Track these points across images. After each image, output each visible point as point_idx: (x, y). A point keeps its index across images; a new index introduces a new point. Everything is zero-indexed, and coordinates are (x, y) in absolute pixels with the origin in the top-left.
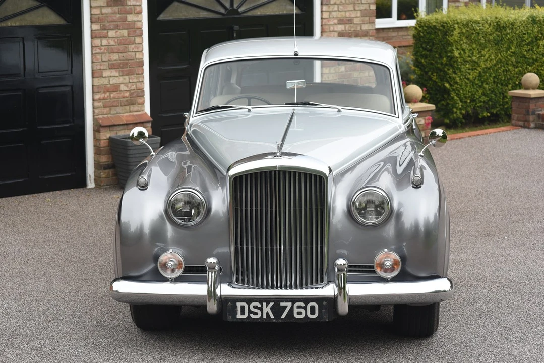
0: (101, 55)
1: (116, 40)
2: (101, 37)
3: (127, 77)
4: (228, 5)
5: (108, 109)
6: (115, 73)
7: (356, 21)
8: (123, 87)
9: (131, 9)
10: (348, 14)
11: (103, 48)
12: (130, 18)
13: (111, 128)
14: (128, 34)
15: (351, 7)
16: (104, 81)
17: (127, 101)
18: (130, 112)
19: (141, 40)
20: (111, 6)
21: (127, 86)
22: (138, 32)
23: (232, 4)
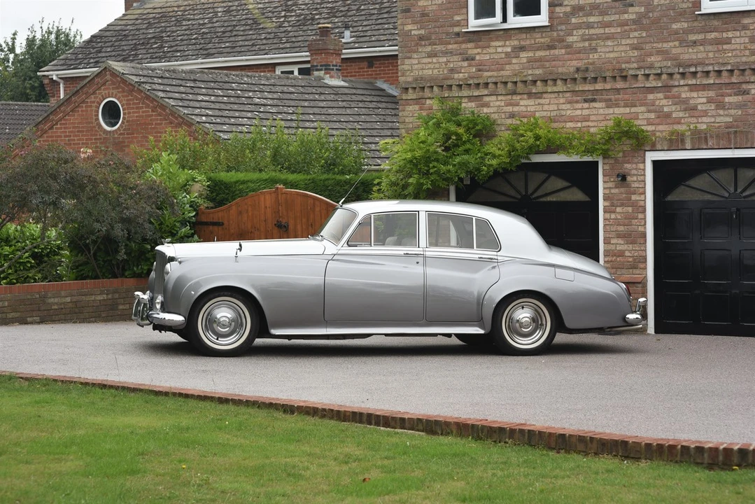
0: (611, 226)
1: (623, 215)
2: (610, 212)
3: (631, 246)
4: (732, 190)
5: (615, 270)
6: (620, 241)
8: (627, 254)
9: (635, 190)
11: (612, 220)
12: (634, 197)
14: (633, 211)
16: (612, 247)
17: (630, 265)
18: (633, 274)
20: (618, 187)
21: (631, 253)
22: (640, 209)
23: (736, 190)
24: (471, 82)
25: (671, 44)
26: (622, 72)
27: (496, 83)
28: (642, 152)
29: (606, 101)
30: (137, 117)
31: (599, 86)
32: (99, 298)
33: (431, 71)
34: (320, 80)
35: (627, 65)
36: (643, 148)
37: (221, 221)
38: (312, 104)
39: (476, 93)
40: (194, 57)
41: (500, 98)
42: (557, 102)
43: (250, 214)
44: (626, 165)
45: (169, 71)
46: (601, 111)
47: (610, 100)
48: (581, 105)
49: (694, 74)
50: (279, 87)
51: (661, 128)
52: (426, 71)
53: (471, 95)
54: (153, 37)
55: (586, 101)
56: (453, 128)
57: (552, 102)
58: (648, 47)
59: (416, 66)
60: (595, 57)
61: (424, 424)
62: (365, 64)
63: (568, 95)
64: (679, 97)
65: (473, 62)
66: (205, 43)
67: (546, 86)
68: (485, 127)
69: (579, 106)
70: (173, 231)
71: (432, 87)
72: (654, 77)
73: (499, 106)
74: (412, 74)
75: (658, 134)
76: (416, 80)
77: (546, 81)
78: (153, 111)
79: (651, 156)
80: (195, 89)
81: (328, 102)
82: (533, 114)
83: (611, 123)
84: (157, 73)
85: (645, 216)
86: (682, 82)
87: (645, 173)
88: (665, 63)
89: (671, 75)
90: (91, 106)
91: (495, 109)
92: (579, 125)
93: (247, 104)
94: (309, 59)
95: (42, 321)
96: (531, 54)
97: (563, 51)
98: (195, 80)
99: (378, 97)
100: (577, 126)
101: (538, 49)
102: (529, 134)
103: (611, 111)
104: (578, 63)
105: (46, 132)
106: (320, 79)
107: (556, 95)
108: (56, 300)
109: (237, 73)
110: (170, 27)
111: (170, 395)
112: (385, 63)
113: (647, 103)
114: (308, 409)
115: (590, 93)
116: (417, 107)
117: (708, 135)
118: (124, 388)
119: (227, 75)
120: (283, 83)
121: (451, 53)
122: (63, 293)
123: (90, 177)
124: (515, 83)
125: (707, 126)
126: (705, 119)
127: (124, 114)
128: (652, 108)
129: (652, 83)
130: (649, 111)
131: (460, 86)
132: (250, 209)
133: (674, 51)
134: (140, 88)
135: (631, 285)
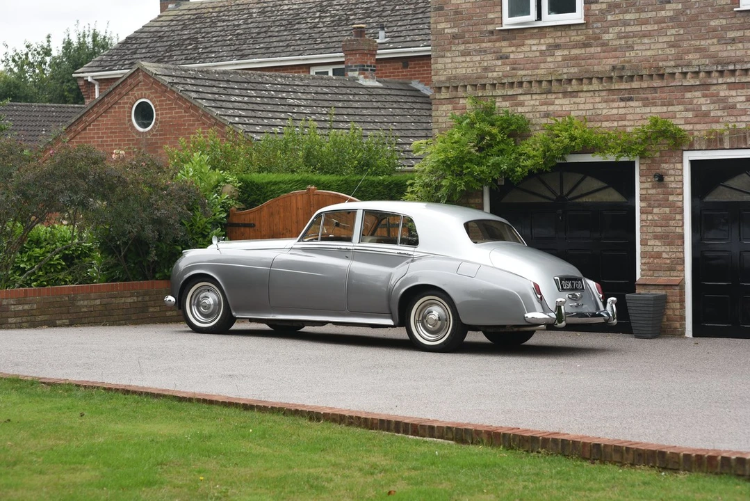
0: (646, 227)
1: (660, 216)
2: (646, 213)
3: (668, 247)
5: (652, 272)
6: (658, 243)
8: (664, 255)
9: (672, 191)
11: (649, 221)
12: (671, 198)
13: (645, 287)
14: (670, 212)
16: (650, 249)
17: (668, 267)
18: (670, 276)
19: (681, 216)
20: (655, 188)
21: (668, 255)
22: (678, 210)
24: (505, 81)
25: (709, 41)
26: (659, 70)
27: (530, 82)
28: (679, 152)
29: (642, 99)
30: (170, 118)
31: (635, 85)
32: (130, 300)
33: (464, 69)
34: (354, 81)
35: (664, 63)
36: (680, 148)
37: (252, 222)
38: (346, 105)
39: (510, 93)
40: (229, 58)
41: (534, 97)
42: (592, 101)
43: (282, 215)
44: (665, 166)
45: (202, 72)
46: (638, 110)
47: (647, 99)
48: (618, 103)
49: (733, 72)
50: (313, 88)
51: (698, 127)
52: (460, 70)
53: (505, 94)
54: (188, 39)
55: (622, 100)
56: (488, 128)
57: (587, 101)
58: (685, 44)
59: (449, 65)
60: (632, 55)
61: (454, 432)
62: (400, 64)
63: (604, 94)
64: (717, 95)
65: (507, 60)
66: (240, 44)
67: (582, 84)
68: (519, 128)
69: (615, 105)
70: (204, 232)
71: (466, 86)
72: (693, 75)
73: (534, 105)
74: (445, 73)
75: (696, 133)
76: (449, 79)
77: (582, 80)
78: (185, 112)
79: (689, 156)
80: (228, 90)
81: (361, 103)
82: (568, 114)
83: (647, 123)
84: (190, 74)
85: (683, 217)
86: (720, 81)
87: (682, 172)
88: (703, 61)
89: (709, 73)
90: (124, 107)
91: (529, 109)
92: (615, 124)
93: (280, 105)
94: (343, 59)
95: (72, 324)
96: (566, 52)
97: (599, 49)
98: (228, 81)
99: (412, 98)
100: (613, 125)
101: (574, 47)
102: (565, 134)
103: (648, 110)
104: (614, 61)
105: (79, 133)
106: (355, 79)
107: (592, 93)
108: (86, 303)
109: (271, 73)
110: (204, 28)
111: (194, 401)
112: (420, 64)
113: (684, 101)
114: (335, 417)
115: (627, 92)
116: (450, 107)
117: (747, 133)
118: (147, 394)
119: (260, 76)
120: (317, 84)
121: (485, 51)
122: (93, 295)
123: (119, 177)
124: (550, 82)
125: (747, 125)
126: (744, 118)
127: (157, 115)
128: (690, 106)
129: (690, 81)
130: (687, 110)
131: (494, 85)
132: (282, 210)
133: (712, 49)
134: (173, 88)
135: (668, 287)
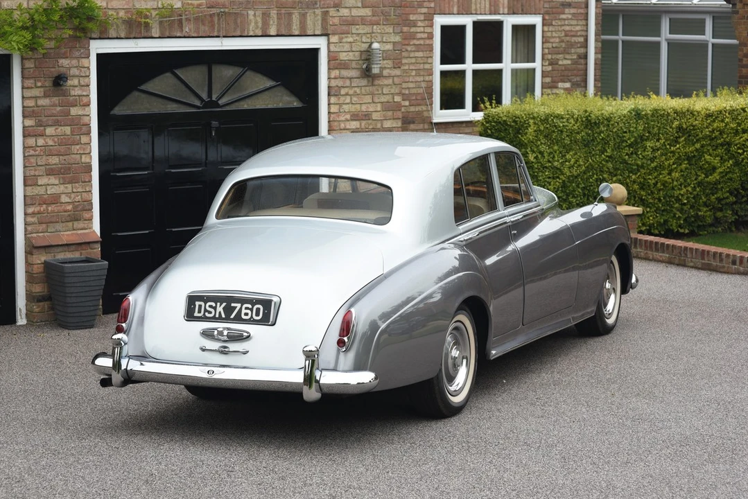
0: (35, 158)
1: (56, 139)
2: (36, 135)
3: (69, 186)
4: (204, 96)
5: (44, 226)
6: (53, 180)
7: (375, 116)
8: (64, 199)
9: (76, 100)
10: (364, 108)
11: (38, 149)
12: (74, 111)
13: (48, 250)
14: (72, 132)
15: (368, 99)
16: (41, 191)
17: (69, 215)
18: (74, 229)
19: (88, 138)
20: (49, 96)
21: (70, 197)
22: (84, 129)
23: (210, 94)
28: (85, 41)
36: (87, 34)
44: (64, 62)
75: (111, 13)
79: (99, 47)
85: (90, 140)
87: (89, 72)
117: (183, 17)
135: (83, 246)
